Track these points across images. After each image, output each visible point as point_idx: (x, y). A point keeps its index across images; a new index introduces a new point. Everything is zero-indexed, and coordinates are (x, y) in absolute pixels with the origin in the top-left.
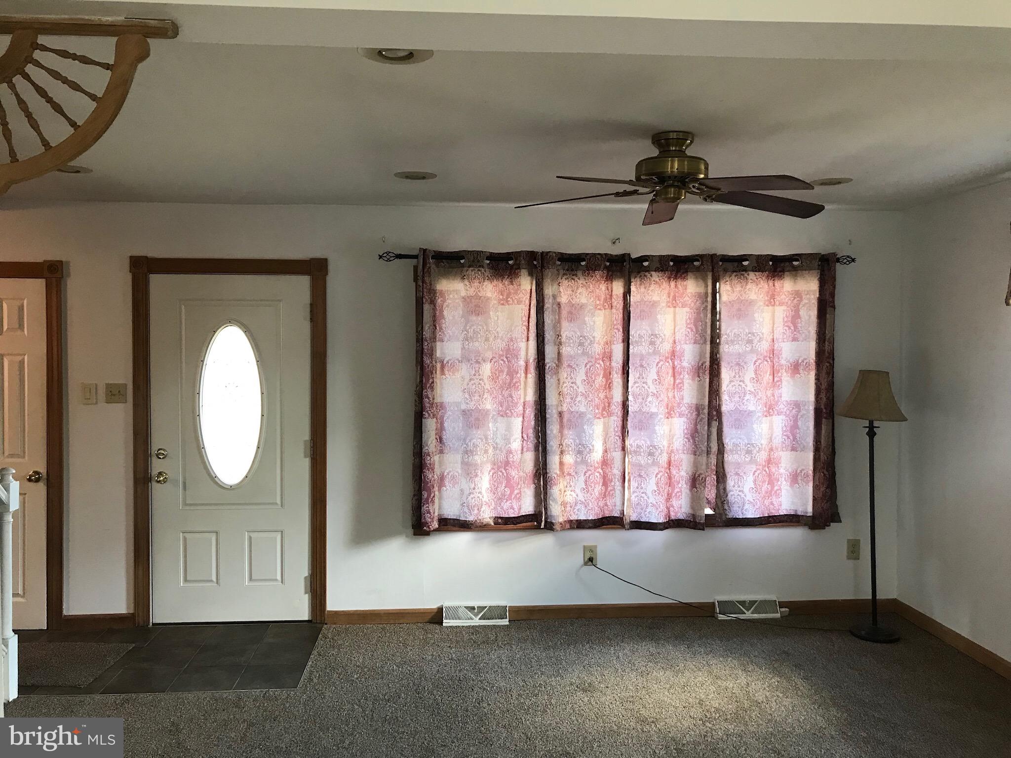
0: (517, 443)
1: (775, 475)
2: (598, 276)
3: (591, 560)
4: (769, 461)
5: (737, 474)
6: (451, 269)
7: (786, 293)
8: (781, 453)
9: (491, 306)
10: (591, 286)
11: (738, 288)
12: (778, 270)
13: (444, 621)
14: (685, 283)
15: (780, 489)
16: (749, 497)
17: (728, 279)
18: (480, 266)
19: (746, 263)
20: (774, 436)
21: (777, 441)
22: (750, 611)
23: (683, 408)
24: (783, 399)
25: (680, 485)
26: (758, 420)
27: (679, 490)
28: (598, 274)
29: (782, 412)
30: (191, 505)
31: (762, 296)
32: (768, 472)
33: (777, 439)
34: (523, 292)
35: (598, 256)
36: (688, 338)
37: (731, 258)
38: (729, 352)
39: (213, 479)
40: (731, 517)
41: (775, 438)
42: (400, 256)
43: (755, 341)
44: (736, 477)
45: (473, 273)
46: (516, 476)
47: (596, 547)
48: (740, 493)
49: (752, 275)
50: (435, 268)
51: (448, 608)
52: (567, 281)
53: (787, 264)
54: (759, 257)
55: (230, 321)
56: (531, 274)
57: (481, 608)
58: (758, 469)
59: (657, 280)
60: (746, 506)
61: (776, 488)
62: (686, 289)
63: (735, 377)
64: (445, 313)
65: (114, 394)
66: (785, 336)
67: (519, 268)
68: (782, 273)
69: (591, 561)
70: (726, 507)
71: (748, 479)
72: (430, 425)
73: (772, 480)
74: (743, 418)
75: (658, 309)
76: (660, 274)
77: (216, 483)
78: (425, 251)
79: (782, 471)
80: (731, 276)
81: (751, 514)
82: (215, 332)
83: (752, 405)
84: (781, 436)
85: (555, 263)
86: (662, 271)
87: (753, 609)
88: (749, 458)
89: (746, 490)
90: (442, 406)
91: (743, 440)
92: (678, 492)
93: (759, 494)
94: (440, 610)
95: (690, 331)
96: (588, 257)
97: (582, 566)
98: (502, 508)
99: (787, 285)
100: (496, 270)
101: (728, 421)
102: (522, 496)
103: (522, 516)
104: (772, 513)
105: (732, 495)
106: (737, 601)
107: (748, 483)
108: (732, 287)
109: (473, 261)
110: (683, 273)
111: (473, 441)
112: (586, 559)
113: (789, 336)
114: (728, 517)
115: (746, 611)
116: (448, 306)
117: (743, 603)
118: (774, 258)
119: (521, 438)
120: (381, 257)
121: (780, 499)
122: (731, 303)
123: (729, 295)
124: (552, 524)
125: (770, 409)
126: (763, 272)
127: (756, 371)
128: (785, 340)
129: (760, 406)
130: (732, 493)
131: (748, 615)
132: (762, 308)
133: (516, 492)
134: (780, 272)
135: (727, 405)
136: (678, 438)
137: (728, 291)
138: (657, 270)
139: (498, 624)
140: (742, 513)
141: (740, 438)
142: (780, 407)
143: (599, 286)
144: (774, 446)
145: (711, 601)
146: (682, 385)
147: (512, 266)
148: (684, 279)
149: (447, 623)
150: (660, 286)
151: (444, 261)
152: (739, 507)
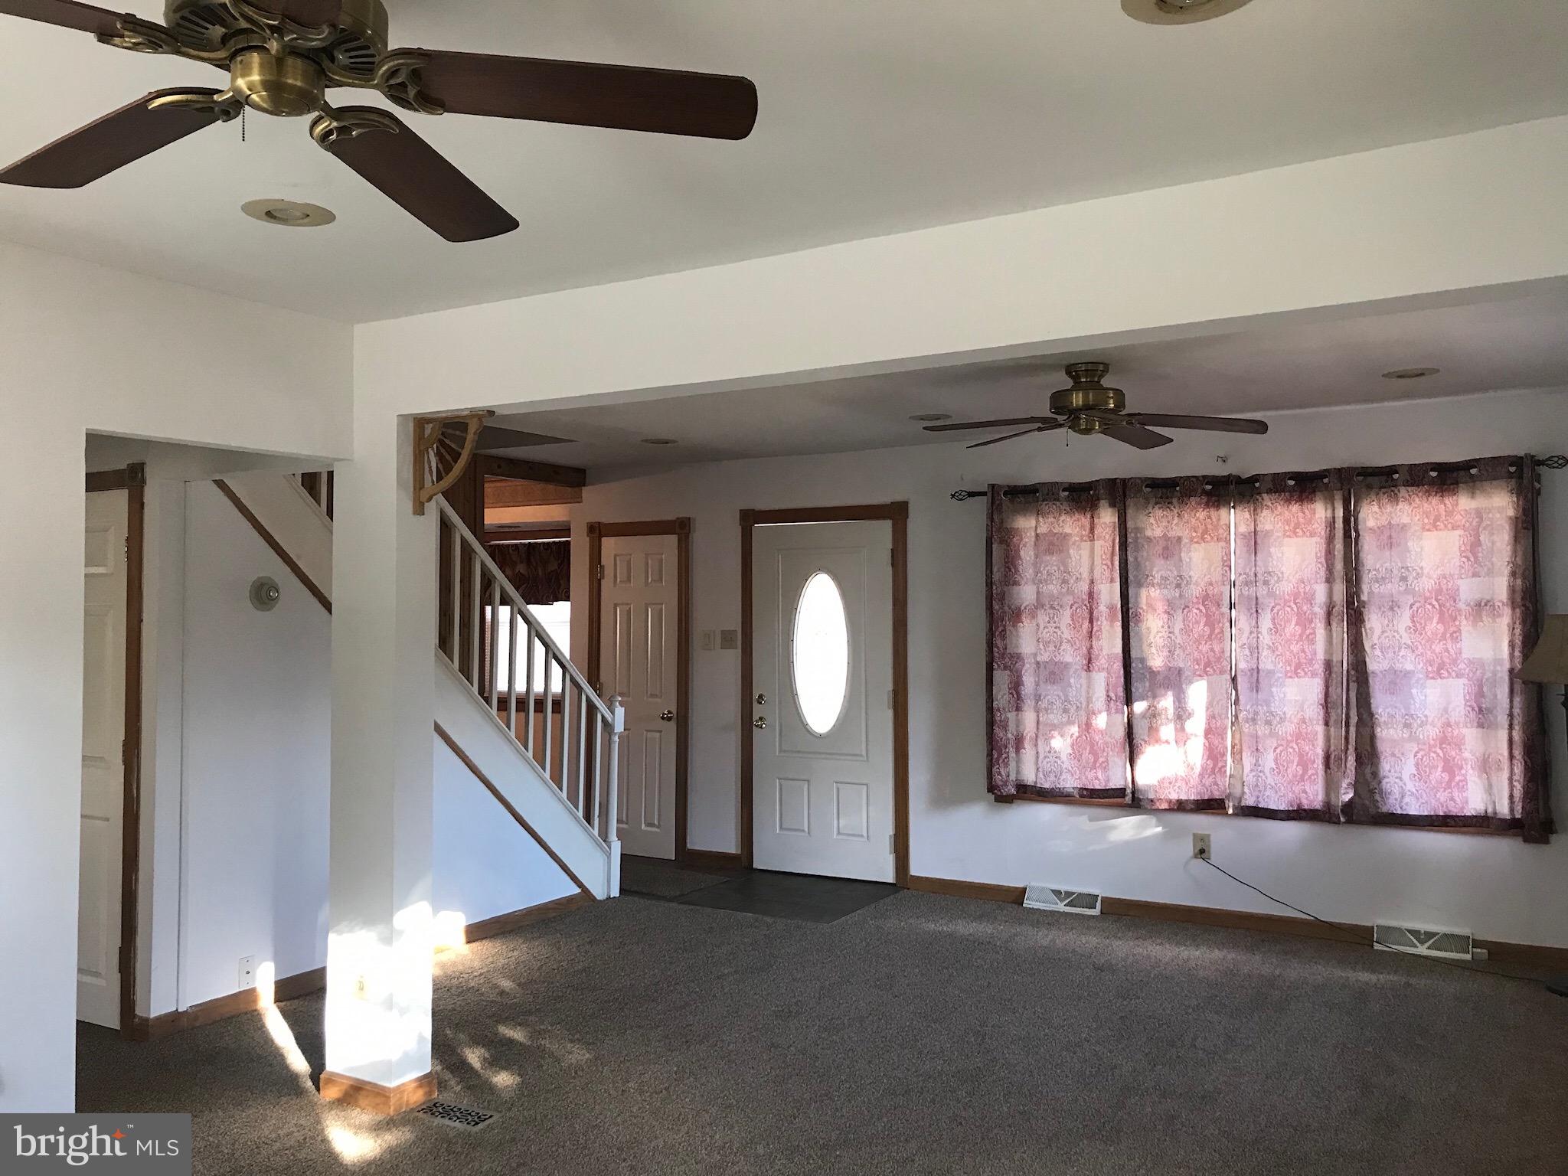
0: (1100, 702)
1: (1456, 760)
2: (1193, 503)
3: (1202, 851)
4: (1443, 740)
5: (1393, 755)
6: (1027, 505)
7: (1462, 513)
8: (1465, 731)
9: (1071, 543)
10: (1186, 516)
11: (1389, 508)
12: (1449, 482)
13: (1025, 901)
14: (1312, 506)
15: (1465, 780)
16: (1410, 786)
17: (1374, 498)
18: (1055, 500)
19: (1396, 476)
20: (1451, 706)
21: (1457, 714)
22: (1427, 945)
23: (1316, 666)
24: (1464, 656)
25: (1315, 766)
26: (1418, 683)
27: (1314, 772)
28: (1193, 500)
29: (1463, 674)
30: (785, 751)
31: (1418, 517)
32: (1441, 755)
33: (1458, 710)
34: (1103, 526)
35: (1194, 480)
36: (1318, 576)
37: (1376, 470)
38: (1379, 593)
39: (805, 726)
40: (1386, 811)
41: (1454, 710)
42: (971, 494)
43: (1410, 579)
44: (1393, 759)
45: (1047, 507)
46: (1101, 741)
47: (1209, 836)
48: (1396, 780)
49: (1403, 491)
50: (1009, 504)
51: (1032, 888)
52: (1161, 511)
53: (1462, 473)
54: (1412, 467)
55: (821, 569)
56: (1112, 505)
57: (1069, 894)
58: (1420, 750)
59: (1269, 504)
60: (1407, 799)
61: (1458, 778)
62: (1315, 513)
63: (1388, 626)
64: (1022, 553)
65: (727, 639)
66: (1463, 571)
67: (1098, 499)
68: (1455, 486)
69: (1202, 853)
70: (1377, 797)
71: (1407, 762)
72: (1001, 678)
73: (1450, 768)
74: (1398, 680)
75: (1272, 540)
76: (1274, 496)
77: (808, 731)
78: (993, 486)
79: (1467, 755)
80: (1378, 494)
81: (1413, 809)
82: (807, 580)
83: (1408, 663)
84: (1463, 706)
85: (1141, 491)
86: (1275, 492)
87: (1430, 942)
88: (1408, 734)
89: (1406, 777)
90: (1018, 657)
91: (1400, 710)
92: (1313, 774)
93: (1426, 783)
94: (1024, 890)
95: (1320, 567)
96: (1182, 481)
97: (1192, 858)
98: (1086, 778)
99: (1464, 503)
100: (1078, 503)
101: (1380, 684)
102: (1110, 766)
103: (1112, 789)
104: (1450, 811)
105: (1387, 783)
106: (1406, 929)
107: (1409, 768)
108: (1380, 508)
109: (1048, 494)
110: (1310, 494)
111: (1047, 698)
112: (1196, 851)
113: (1469, 571)
114: (1380, 811)
115: (1418, 944)
116: (1025, 546)
117: (1415, 933)
118: (1439, 467)
119: (1105, 697)
120: (953, 496)
121: (1465, 795)
122: (1379, 531)
123: (1377, 519)
124: (1140, 800)
125: (1439, 670)
126: (1418, 486)
127: (1413, 617)
128: (1463, 576)
129: (1422, 665)
130: (1386, 780)
131: (1422, 950)
132: (1418, 533)
133: (1101, 760)
134: (1452, 484)
135: (1375, 664)
136: (1311, 704)
137: (1372, 514)
138: (1269, 491)
139: (1086, 913)
140: (1401, 808)
141: (1396, 707)
142: (1459, 667)
143: (1195, 515)
144: (1452, 720)
145: (1369, 924)
146: (1313, 636)
147: (1092, 496)
148: (1312, 501)
149: (1027, 903)
150: (1273, 512)
151: (1020, 495)
152: (1396, 799)
